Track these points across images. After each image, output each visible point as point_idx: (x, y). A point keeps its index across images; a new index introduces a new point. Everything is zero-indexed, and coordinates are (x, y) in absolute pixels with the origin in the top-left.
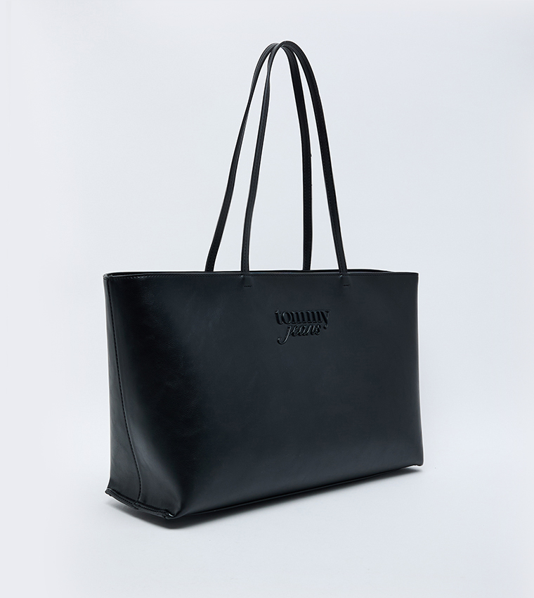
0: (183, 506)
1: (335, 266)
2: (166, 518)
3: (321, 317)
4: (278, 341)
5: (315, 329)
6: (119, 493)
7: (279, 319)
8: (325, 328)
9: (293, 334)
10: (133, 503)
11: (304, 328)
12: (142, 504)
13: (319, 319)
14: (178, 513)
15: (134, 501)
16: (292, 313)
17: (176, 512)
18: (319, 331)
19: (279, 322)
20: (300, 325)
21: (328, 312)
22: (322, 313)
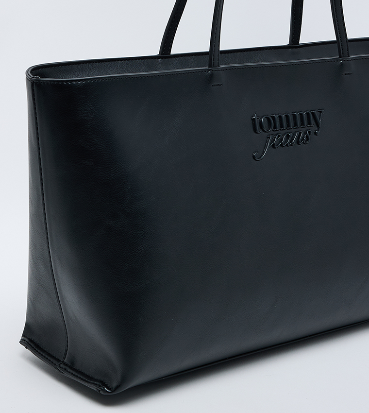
0: (124, 379)
1: (330, 35)
2: (102, 392)
3: (312, 118)
4: (254, 157)
5: (303, 137)
6: (38, 346)
7: (255, 126)
8: (315, 134)
9: (273, 146)
10: (57, 364)
11: (288, 136)
12: (70, 367)
13: (309, 123)
14: (118, 387)
15: (58, 360)
16: (273, 118)
17: (114, 385)
18: (308, 139)
19: (255, 131)
20: (283, 132)
21: (321, 112)
22: (313, 113)
